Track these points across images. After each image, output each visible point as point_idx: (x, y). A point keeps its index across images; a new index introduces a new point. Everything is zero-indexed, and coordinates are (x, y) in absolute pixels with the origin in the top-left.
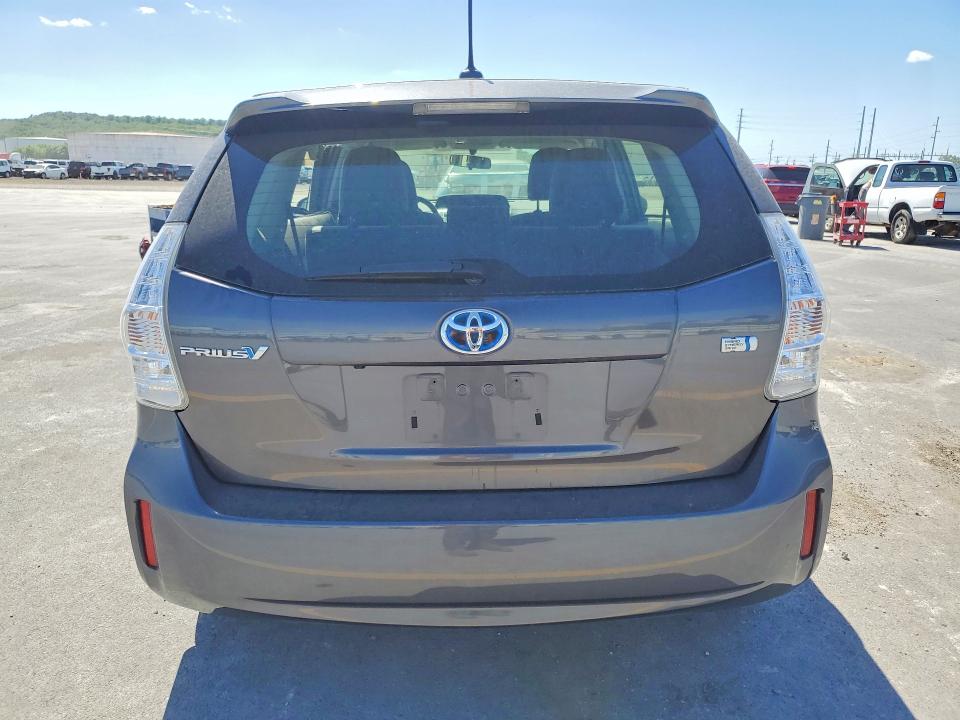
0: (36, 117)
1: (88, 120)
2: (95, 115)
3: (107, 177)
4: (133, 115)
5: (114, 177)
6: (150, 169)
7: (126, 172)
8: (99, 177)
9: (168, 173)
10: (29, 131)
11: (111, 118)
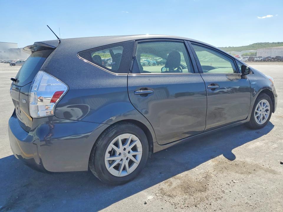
0: (251, 45)
1: (266, 44)
2: (268, 43)
3: (259, 61)
4: (280, 42)
5: (261, 61)
6: (273, 58)
7: (265, 59)
8: (256, 61)
9: (279, 59)
10: (248, 49)
11: (273, 43)
